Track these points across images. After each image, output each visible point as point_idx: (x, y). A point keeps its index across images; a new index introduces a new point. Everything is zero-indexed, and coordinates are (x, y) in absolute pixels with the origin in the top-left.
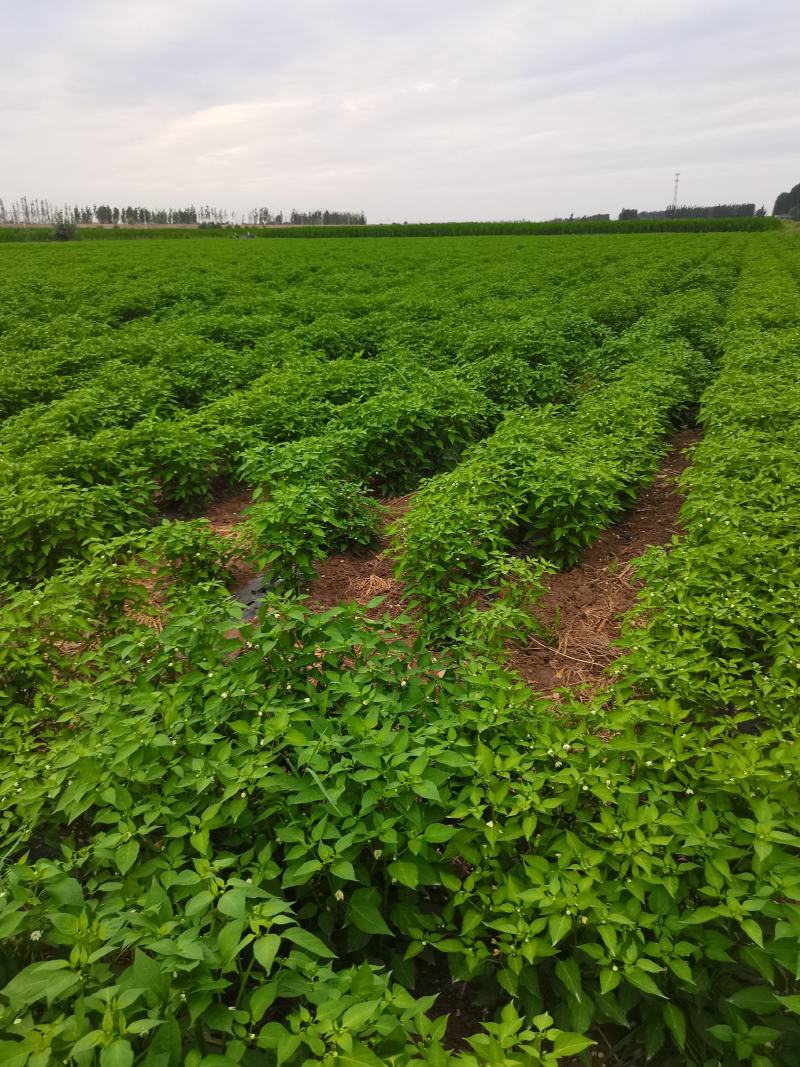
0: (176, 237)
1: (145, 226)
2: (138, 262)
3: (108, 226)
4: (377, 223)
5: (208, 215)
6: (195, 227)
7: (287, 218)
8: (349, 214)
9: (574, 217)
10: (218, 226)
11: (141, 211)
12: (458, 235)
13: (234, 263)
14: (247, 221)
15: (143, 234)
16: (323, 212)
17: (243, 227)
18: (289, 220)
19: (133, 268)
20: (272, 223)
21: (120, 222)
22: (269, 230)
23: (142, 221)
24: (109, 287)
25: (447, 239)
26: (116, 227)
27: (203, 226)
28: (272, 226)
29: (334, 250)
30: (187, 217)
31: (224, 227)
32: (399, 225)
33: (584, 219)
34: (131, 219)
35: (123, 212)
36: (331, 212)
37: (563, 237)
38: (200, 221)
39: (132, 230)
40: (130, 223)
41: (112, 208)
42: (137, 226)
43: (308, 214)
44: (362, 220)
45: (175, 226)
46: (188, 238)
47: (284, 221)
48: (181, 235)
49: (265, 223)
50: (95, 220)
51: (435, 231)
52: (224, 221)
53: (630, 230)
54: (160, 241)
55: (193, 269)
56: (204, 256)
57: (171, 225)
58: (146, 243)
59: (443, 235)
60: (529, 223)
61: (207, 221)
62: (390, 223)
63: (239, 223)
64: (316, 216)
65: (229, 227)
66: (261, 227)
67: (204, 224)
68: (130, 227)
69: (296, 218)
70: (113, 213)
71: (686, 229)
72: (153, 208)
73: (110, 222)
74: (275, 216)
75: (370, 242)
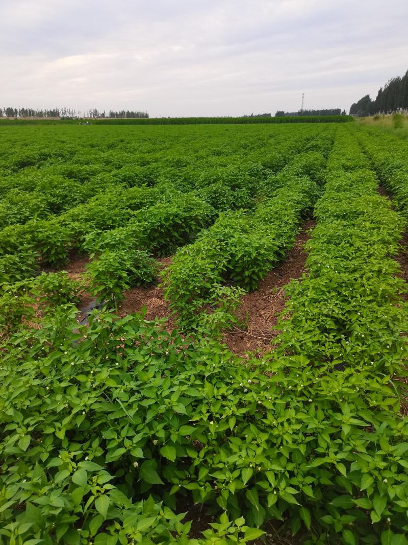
0: (48, 124)
1: (32, 118)
2: (28, 137)
3: (11, 118)
4: (154, 117)
5: (65, 112)
6: (59, 119)
7: (107, 114)
8: (140, 113)
9: (254, 115)
10: (71, 118)
11: (30, 111)
12: (196, 124)
13: (80, 138)
14: (86, 116)
15: (30, 122)
16: (126, 111)
17: (84, 119)
18: (108, 116)
19: (25, 140)
20: (99, 117)
21: (18, 116)
22: (98, 121)
23: (30, 115)
24: (12, 150)
25: (190, 126)
26: (16, 119)
27: (63, 118)
28: (99, 119)
29: (133, 131)
30: (55, 114)
31: (74, 119)
32: (165, 118)
33: (258, 116)
34: (24, 114)
35: (20, 111)
36: (130, 111)
37: (248, 125)
38: (61, 116)
39: (25, 120)
40: (24, 117)
41: (14, 109)
42: (28, 118)
43: (118, 113)
44: (147, 116)
45: (48, 118)
46: (55, 124)
47: (106, 116)
48: (51, 123)
49: (96, 117)
50: (4, 115)
51: (184, 122)
52: (74, 116)
53: (281, 122)
54: (39, 126)
55: (59, 141)
56: (64, 134)
57: (46, 118)
58: (33, 127)
59: (188, 124)
60: (231, 118)
61: (65, 116)
62: (161, 117)
63: (82, 117)
64: (123, 114)
65: (77, 119)
66: (94, 119)
67: (64, 117)
68: (23, 119)
69: (112, 114)
70: (14, 111)
71: (309, 121)
72: (36, 109)
73: (13, 116)
74: (101, 113)
75: (151, 127)
